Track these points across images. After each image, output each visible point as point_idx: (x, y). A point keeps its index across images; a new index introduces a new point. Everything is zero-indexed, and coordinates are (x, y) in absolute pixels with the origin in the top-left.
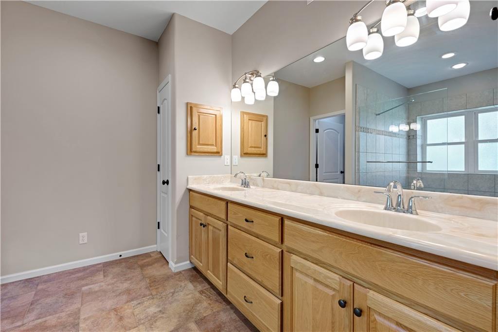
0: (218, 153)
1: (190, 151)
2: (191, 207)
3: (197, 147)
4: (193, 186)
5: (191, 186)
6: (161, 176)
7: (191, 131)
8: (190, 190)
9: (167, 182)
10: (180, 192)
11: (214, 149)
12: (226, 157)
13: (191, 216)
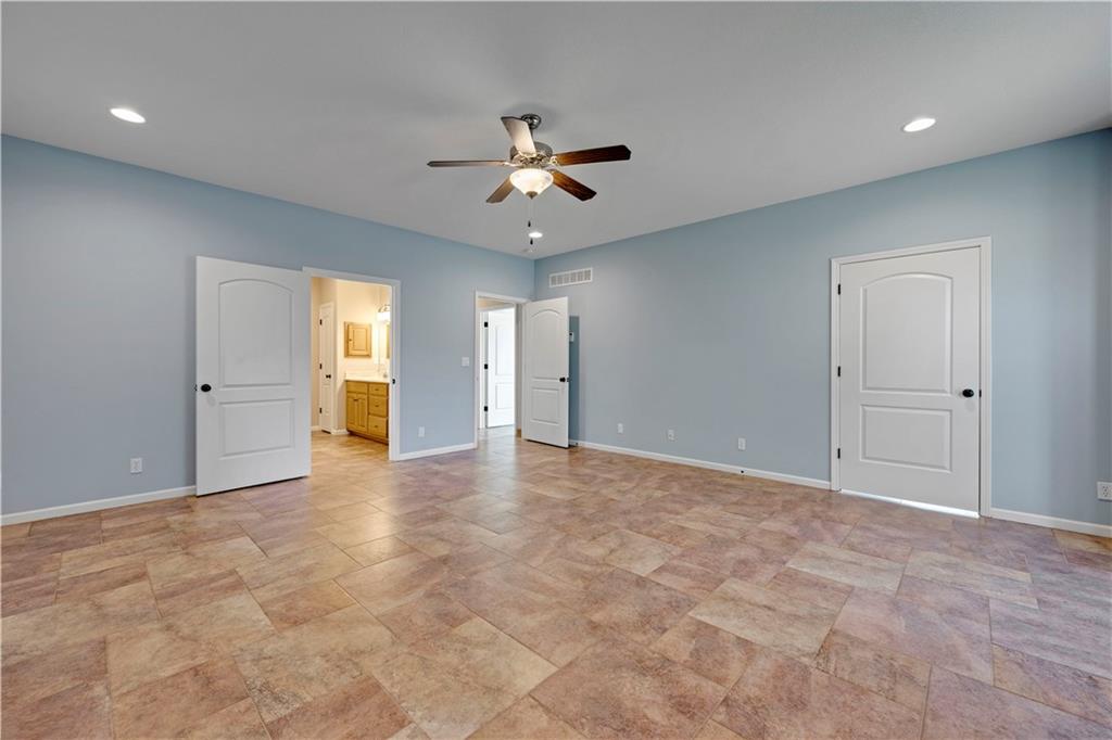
0: (369, 356)
1: (347, 354)
2: (348, 392)
3: (351, 352)
4: (349, 378)
5: (347, 378)
6: (323, 373)
7: (347, 340)
8: (347, 381)
9: (330, 376)
10: (340, 383)
11: (365, 353)
12: (375, 358)
13: (348, 397)
